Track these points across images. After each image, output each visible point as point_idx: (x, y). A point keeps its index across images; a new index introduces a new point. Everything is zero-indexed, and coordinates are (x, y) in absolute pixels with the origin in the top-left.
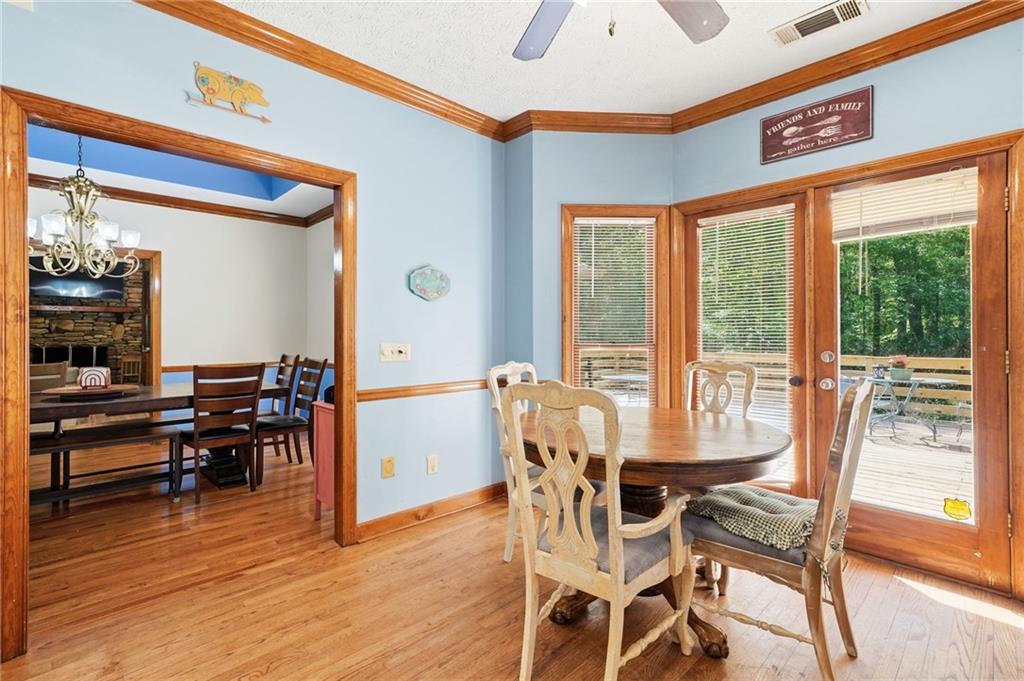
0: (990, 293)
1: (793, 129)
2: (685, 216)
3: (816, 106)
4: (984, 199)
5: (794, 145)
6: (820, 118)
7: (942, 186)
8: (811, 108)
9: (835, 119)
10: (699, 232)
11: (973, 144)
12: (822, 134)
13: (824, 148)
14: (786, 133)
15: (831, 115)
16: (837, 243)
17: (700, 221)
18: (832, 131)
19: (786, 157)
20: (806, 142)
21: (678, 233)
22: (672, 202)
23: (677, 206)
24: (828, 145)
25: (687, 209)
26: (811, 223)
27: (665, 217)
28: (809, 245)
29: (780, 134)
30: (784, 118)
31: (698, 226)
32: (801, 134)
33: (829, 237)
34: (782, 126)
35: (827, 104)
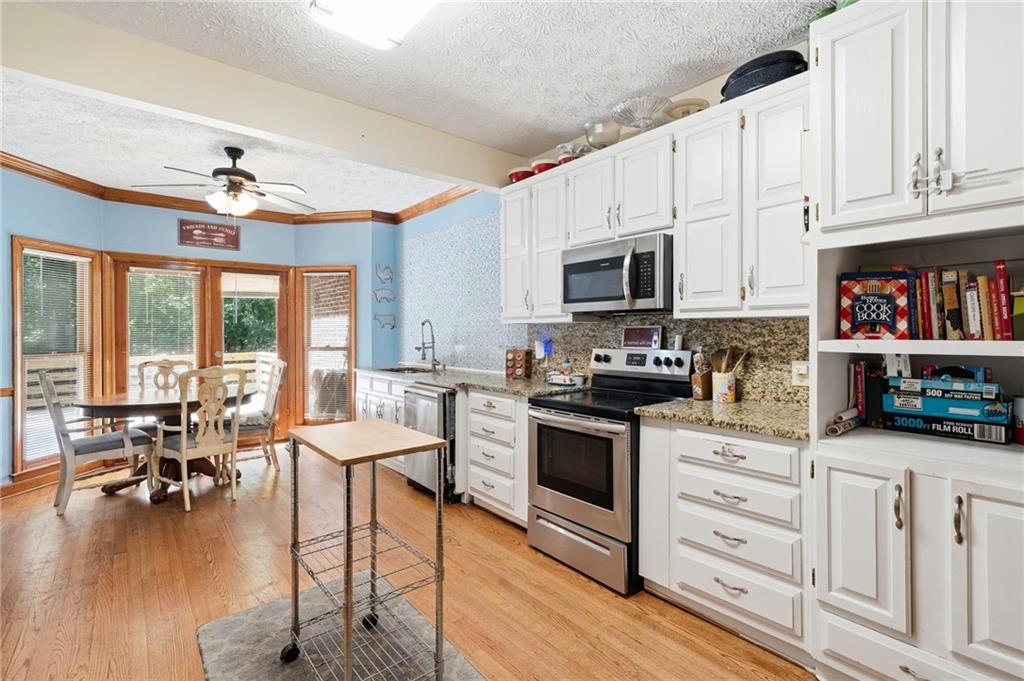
0: (283, 325)
1: (200, 232)
2: (115, 261)
3: (213, 225)
4: (281, 289)
5: (200, 241)
6: (214, 231)
7: (268, 281)
8: (210, 225)
9: (222, 235)
10: (128, 274)
11: (278, 266)
12: (215, 240)
13: (216, 247)
14: (195, 232)
15: (221, 232)
16: (223, 297)
17: (131, 268)
18: (221, 240)
19: (194, 245)
20: (206, 241)
21: (110, 273)
22: (103, 249)
23: (108, 253)
24: (219, 246)
25: (118, 258)
26: (209, 284)
27: (98, 258)
28: (208, 296)
29: (191, 231)
30: (193, 223)
31: (128, 270)
32: (202, 236)
33: (219, 293)
34: (192, 227)
35: (219, 226)
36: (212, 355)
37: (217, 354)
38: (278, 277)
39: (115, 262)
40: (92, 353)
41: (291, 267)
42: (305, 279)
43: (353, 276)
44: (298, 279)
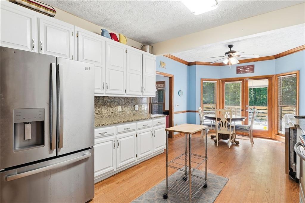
1: (242, 69)
4: (269, 84)
5: (242, 72)
6: (246, 68)
8: (245, 66)
9: (249, 69)
11: (268, 76)
12: (246, 71)
14: (241, 69)
16: (249, 88)
17: (225, 82)
19: (240, 73)
20: (244, 72)
21: (221, 84)
22: (220, 78)
23: (220, 79)
24: (247, 72)
25: (222, 80)
26: (244, 85)
27: (218, 81)
28: (244, 88)
29: (240, 69)
30: (240, 67)
31: (225, 83)
32: (243, 70)
33: (247, 87)
34: (240, 68)
35: (247, 66)
36: (245, 106)
37: (247, 106)
38: (268, 80)
39: (222, 81)
40: (217, 104)
41: (273, 75)
42: (279, 79)
43: (298, 75)
44: (276, 79)
